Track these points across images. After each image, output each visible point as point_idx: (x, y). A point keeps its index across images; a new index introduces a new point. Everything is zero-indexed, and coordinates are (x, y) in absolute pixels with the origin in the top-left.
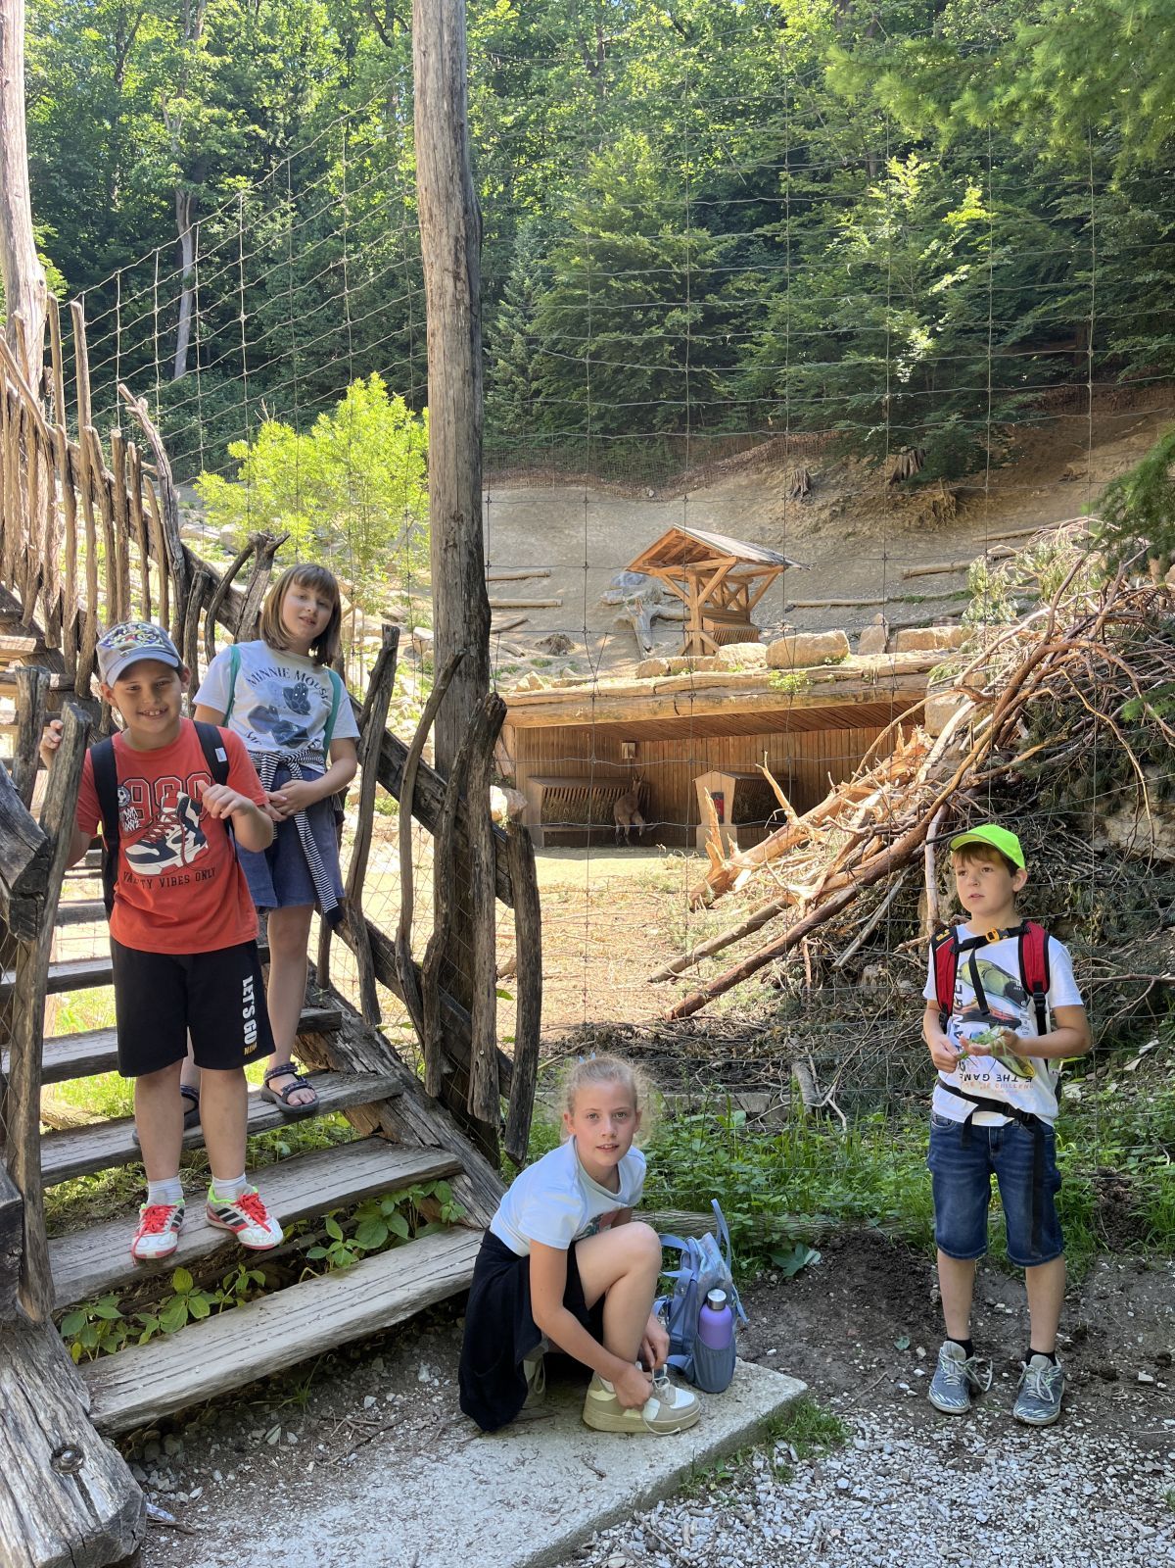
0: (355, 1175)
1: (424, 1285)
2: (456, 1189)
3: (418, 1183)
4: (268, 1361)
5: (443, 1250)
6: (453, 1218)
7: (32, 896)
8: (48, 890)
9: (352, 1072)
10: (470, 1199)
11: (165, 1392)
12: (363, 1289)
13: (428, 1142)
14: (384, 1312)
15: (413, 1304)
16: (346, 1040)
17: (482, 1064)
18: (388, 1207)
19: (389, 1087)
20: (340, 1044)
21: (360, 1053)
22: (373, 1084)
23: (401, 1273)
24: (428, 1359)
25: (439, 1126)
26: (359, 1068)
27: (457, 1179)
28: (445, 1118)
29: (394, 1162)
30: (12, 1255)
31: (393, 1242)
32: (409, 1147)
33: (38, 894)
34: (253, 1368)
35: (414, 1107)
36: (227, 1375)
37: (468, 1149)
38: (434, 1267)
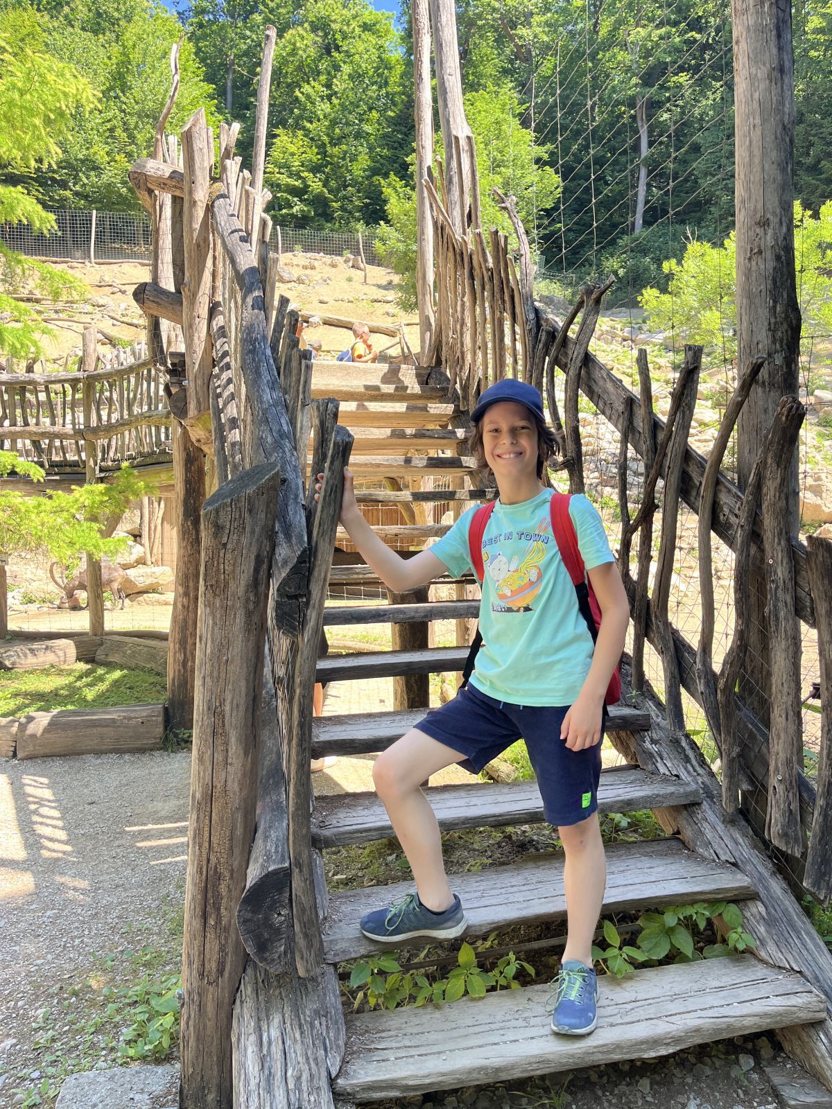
0: (641, 879)
1: (691, 1021)
2: (748, 915)
3: (704, 901)
4: (513, 1067)
5: (726, 981)
6: (741, 947)
7: (296, 597)
8: (310, 593)
9: (656, 772)
10: (762, 929)
11: (409, 1073)
12: (629, 1007)
13: (723, 858)
14: (642, 1043)
15: (677, 1040)
16: (653, 741)
17: (780, 789)
18: (670, 919)
19: (687, 795)
20: (648, 745)
21: (665, 755)
22: (671, 789)
23: (674, 997)
24: (699, 1093)
25: (737, 843)
26: (662, 770)
27: (750, 904)
28: (745, 835)
29: (683, 872)
30: (279, 914)
31: (673, 958)
32: (704, 859)
33: (302, 596)
34: (498, 1070)
35: (711, 817)
36: (471, 1071)
37: (766, 874)
38: (710, 1000)
